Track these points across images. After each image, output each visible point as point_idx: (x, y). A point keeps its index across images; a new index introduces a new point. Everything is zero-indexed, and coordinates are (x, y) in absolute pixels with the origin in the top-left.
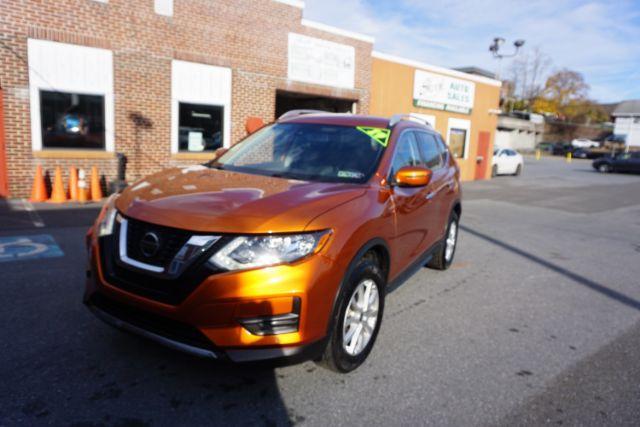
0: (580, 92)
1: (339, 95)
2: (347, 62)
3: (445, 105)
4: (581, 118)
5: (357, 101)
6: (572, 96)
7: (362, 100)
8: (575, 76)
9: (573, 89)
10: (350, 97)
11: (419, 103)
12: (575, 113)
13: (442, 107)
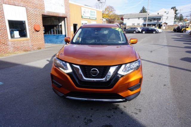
0: (113, 12)
1: (61, 15)
2: (62, 5)
3: (90, 17)
4: (114, 19)
5: (66, 17)
6: (112, 13)
7: (68, 17)
8: (111, 7)
9: (112, 11)
10: (65, 16)
11: (83, 17)
12: (113, 18)
13: (89, 18)
